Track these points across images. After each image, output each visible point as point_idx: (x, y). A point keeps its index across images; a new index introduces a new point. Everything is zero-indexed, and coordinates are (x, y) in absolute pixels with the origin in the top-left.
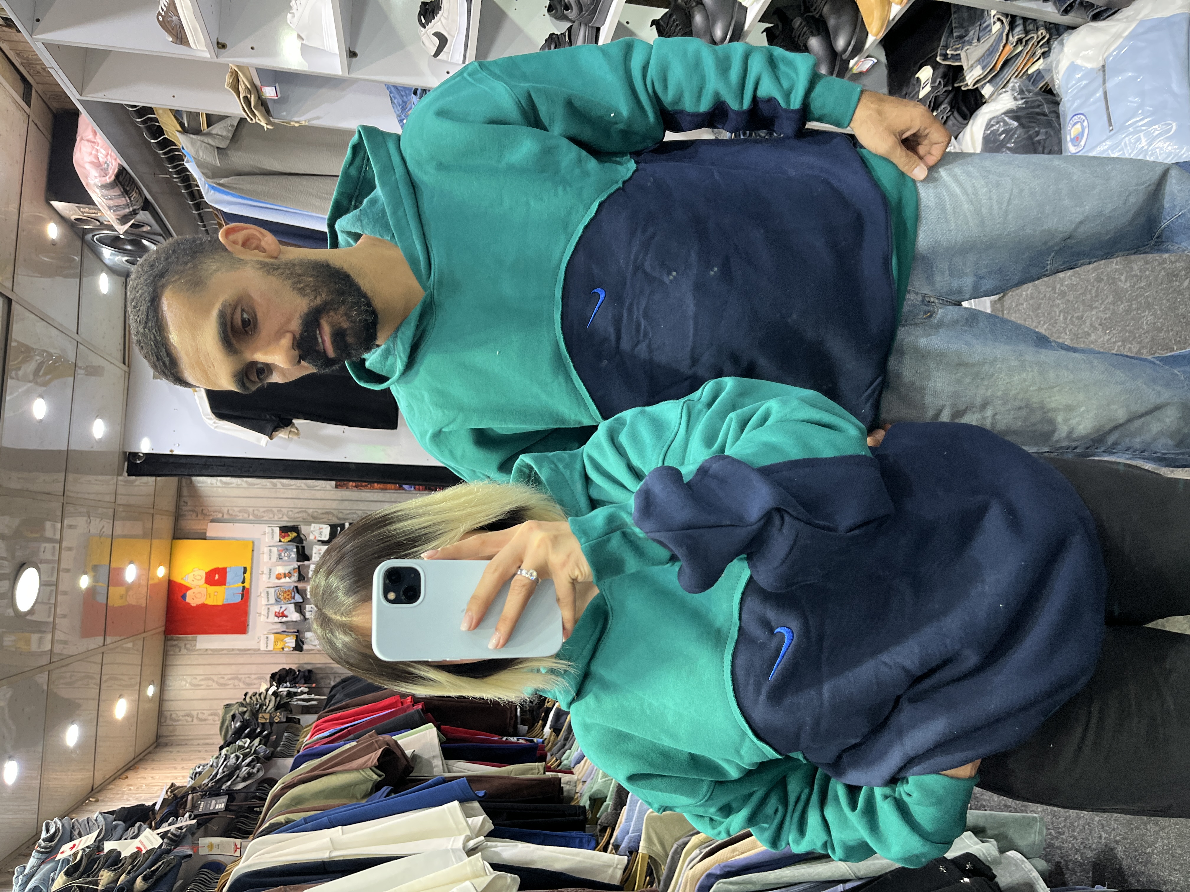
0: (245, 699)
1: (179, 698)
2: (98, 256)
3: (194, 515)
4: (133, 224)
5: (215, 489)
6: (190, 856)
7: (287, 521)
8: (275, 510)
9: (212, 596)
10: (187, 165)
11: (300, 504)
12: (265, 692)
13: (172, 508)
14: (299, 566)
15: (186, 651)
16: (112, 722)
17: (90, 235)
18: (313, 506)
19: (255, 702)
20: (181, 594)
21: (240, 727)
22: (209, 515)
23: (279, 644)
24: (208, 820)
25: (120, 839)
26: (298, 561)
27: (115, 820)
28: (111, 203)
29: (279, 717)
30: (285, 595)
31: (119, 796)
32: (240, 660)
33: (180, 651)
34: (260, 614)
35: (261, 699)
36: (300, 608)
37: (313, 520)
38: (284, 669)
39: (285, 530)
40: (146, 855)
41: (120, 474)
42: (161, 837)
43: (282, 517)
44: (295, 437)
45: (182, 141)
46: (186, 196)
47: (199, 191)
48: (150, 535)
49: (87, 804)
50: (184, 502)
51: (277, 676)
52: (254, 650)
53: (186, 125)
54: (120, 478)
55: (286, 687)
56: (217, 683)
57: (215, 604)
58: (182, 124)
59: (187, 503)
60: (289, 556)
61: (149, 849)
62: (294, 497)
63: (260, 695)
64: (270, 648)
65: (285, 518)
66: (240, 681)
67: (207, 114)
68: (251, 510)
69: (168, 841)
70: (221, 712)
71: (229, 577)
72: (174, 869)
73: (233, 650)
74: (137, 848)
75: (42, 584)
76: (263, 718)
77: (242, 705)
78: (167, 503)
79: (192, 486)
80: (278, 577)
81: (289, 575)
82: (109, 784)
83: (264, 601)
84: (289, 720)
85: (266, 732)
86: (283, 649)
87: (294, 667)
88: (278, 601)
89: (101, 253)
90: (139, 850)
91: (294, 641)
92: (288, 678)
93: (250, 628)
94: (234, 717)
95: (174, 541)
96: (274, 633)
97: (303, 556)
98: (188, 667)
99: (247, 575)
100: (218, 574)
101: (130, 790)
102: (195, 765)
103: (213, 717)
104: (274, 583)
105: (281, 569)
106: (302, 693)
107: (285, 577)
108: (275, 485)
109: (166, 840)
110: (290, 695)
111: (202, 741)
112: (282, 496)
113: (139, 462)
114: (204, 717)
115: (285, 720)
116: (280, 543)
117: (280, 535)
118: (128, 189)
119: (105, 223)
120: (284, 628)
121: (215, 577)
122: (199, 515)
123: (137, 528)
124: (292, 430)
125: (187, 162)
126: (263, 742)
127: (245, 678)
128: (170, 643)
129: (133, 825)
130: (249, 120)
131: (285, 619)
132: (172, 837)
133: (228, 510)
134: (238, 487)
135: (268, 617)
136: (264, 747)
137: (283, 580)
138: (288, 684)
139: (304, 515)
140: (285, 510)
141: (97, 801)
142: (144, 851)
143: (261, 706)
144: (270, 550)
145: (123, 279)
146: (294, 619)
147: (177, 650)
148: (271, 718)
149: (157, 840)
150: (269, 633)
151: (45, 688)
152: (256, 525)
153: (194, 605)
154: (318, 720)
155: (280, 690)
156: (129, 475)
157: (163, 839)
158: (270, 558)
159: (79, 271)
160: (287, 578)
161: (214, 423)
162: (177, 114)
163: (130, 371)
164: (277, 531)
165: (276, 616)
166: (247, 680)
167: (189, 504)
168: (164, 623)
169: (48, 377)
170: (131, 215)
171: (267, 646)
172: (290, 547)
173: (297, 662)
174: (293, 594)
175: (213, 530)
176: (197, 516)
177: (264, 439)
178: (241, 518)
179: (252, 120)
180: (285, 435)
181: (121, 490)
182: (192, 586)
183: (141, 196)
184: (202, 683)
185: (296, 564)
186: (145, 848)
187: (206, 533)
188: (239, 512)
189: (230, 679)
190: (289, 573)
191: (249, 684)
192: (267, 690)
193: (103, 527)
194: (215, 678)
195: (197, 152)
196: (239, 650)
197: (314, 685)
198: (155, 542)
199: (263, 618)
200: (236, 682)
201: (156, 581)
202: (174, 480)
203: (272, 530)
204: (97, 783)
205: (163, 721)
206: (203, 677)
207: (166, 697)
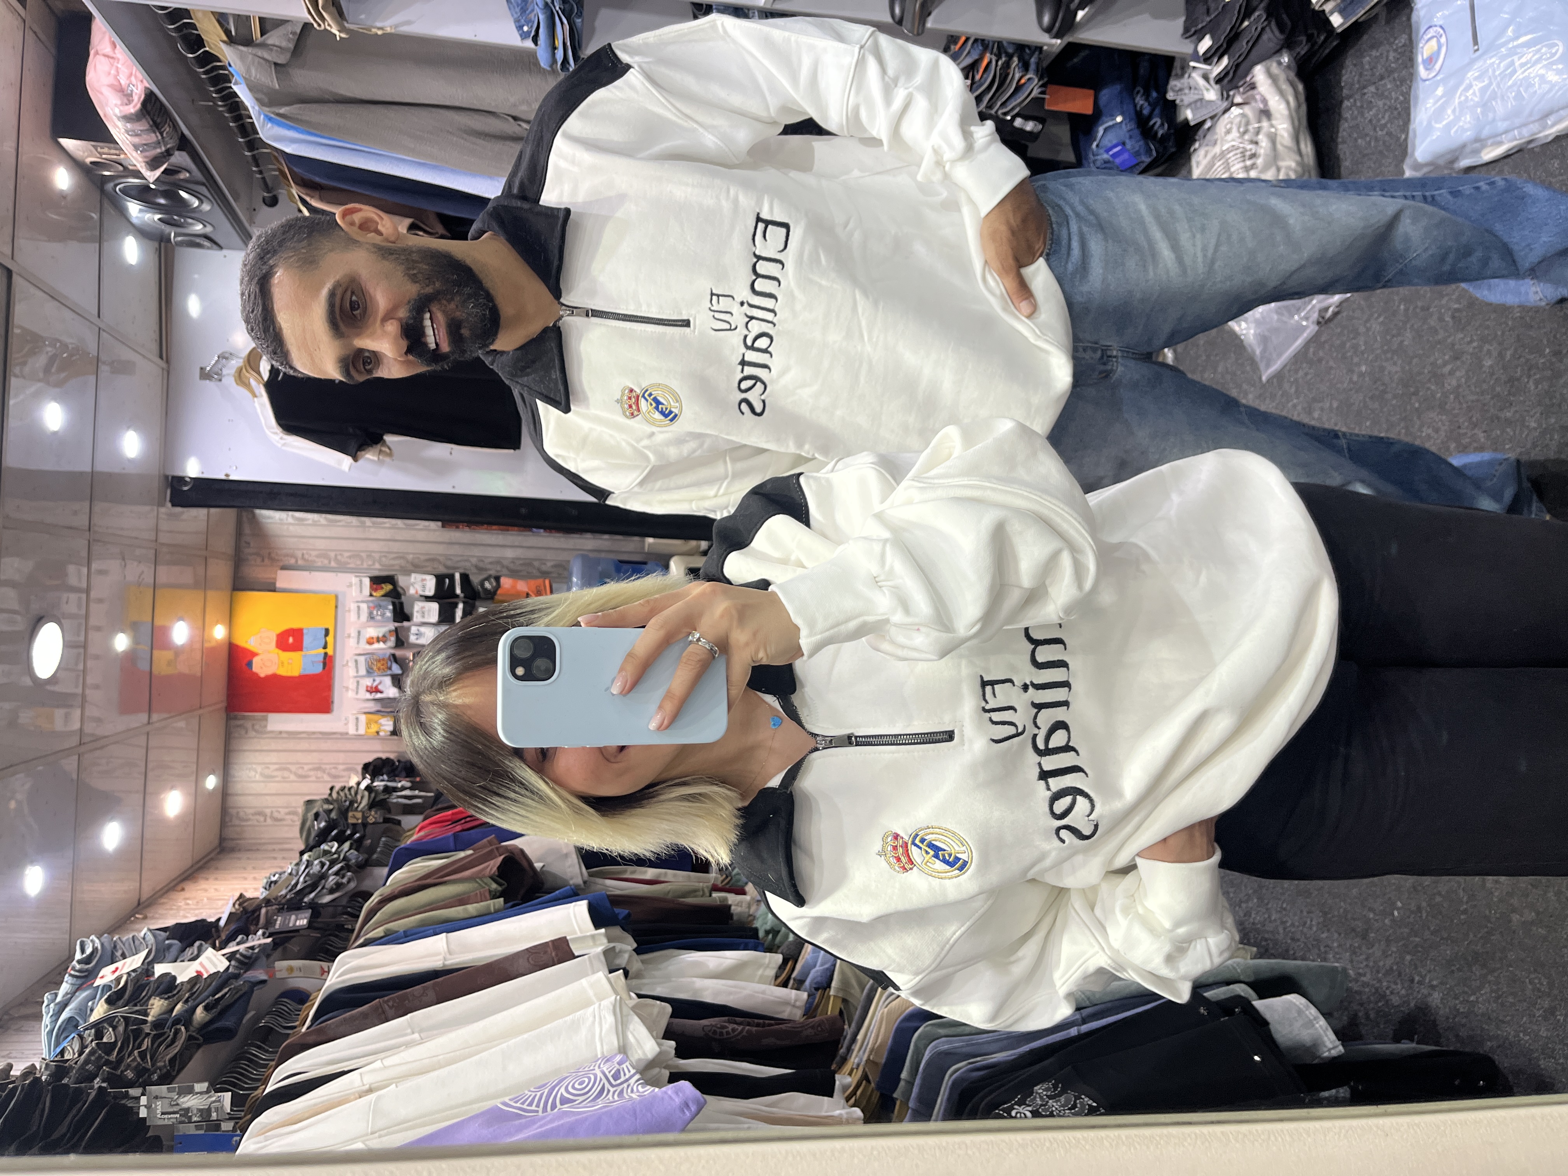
0: (330, 795)
1: (247, 792)
2: (123, 213)
3: (259, 560)
4: (166, 169)
5: (286, 527)
6: (264, 982)
7: (380, 570)
8: (364, 555)
9: (285, 664)
10: (236, 88)
11: (396, 547)
12: (355, 786)
13: (230, 551)
14: (396, 629)
15: (254, 733)
16: (162, 821)
17: (111, 185)
18: (413, 551)
19: (344, 799)
20: (246, 661)
21: (325, 828)
22: (278, 560)
23: (372, 726)
24: (287, 940)
25: (175, 961)
26: (395, 621)
27: (168, 939)
28: (136, 140)
29: (374, 817)
30: (379, 665)
31: (172, 912)
32: (324, 745)
33: (246, 732)
34: (347, 689)
35: (350, 794)
36: (397, 681)
37: (412, 568)
38: (380, 759)
39: (377, 581)
40: (209, 981)
41: (161, 504)
42: (227, 958)
43: (374, 564)
44: (387, 459)
45: (229, 55)
46: (236, 130)
47: (253, 124)
48: (203, 584)
49: (132, 922)
50: (246, 542)
51: (371, 768)
52: (341, 734)
53: (233, 33)
54: (163, 510)
55: (383, 781)
56: (296, 774)
57: (289, 674)
58: (227, 32)
59: (249, 543)
60: (383, 615)
61: (212, 972)
62: (388, 537)
63: (350, 789)
64: (362, 731)
65: (377, 566)
66: (324, 771)
67: (260, 18)
68: (332, 554)
69: (237, 964)
70: (300, 810)
71: (307, 640)
72: (245, 996)
73: (314, 733)
74: (197, 972)
75: (67, 645)
76: (354, 818)
77: (326, 801)
78: (224, 543)
79: (254, 521)
80: (370, 642)
81: (383, 639)
82: (161, 896)
83: (352, 672)
84: (386, 820)
85: (358, 835)
86: (378, 733)
87: (392, 756)
88: (370, 672)
89: (126, 209)
90: (199, 975)
91: (391, 723)
92: (384, 770)
93: (336, 706)
94: (317, 816)
95: (235, 593)
96: (365, 713)
97: (401, 615)
98: (257, 754)
99: (330, 639)
100: (293, 636)
101: (188, 904)
102: (268, 875)
103: (291, 817)
104: (364, 649)
105: (372, 632)
106: (403, 788)
107: (378, 640)
108: (364, 523)
109: (233, 963)
110: (388, 790)
111: (277, 847)
112: (373, 536)
113: (186, 488)
114: (279, 816)
115: (381, 820)
116: (371, 599)
117: (371, 587)
118: (158, 121)
119: (131, 168)
120: (377, 707)
121: (288, 640)
122: (266, 560)
123: (186, 575)
124: (384, 449)
125: (236, 84)
126: (354, 847)
127: (330, 769)
128: (234, 723)
129: (192, 945)
130: (315, 25)
131: (379, 696)
132: (242, 958)
133: (303, 555)
134: (315, 524)
135: (357, 693)
136: (356, 853)
137: (376, 646)
138: (385, 777)
139: (402, 562)
140: (377, 556)
141: (145, 918)
142: (205, 976)
143: (352, 803)
144: (359, 607)
145: (156, 245)
146: (391, 695)
147: (243, 732)
148: (364, 818)
149: (222, 962)
150: (359, 713)
151: (75, 776)
152: (340, 575)
153: (262, 675)
154: (424, 819)
155: (375, 784)
156: (173, 505)
157: (230, 961)
158: (359, 617)
159: (98, 233)
160: (381, 643)
161: (281, 438)
162: (221, 18)
163: (169, 367)
164: (367, 582)
165: (367, 691)
166: (333, 771)
167: (252, 545)
168: (223, 697)
169: (63, 375)
170: (164, 157)
171: (357, 729)
172: (383, 603)
173: (395, 749)
174: (389, 663)
175: (284, 579)
176: (263, 560)
177: (345, 461)
178: (319, 564)
179: (319, 25)
180: (373, 455)
181: (164, 526)
182: (260, 652)
183: (176, 131)
184: (275, 773)
185: (392, 626)
186: (207, 972)
187: (274, 584)
188: (318, 556)
189: (311, 770)
190: (384, 636)
191: (335, 777)
192: (358, 784)
193: (143, 572)
194: (293, 768)
195: (248, 71)
196: (321, 733)
197: (418, 779)
198: (210, 594)
199: (351, 694)
200: (319, 774)
201: (213, 644)
202: (230, 514)
203: (361, 581)
204: (145, 896)
205: (227, 819)
206: (276, 766)
207: (231, 791)
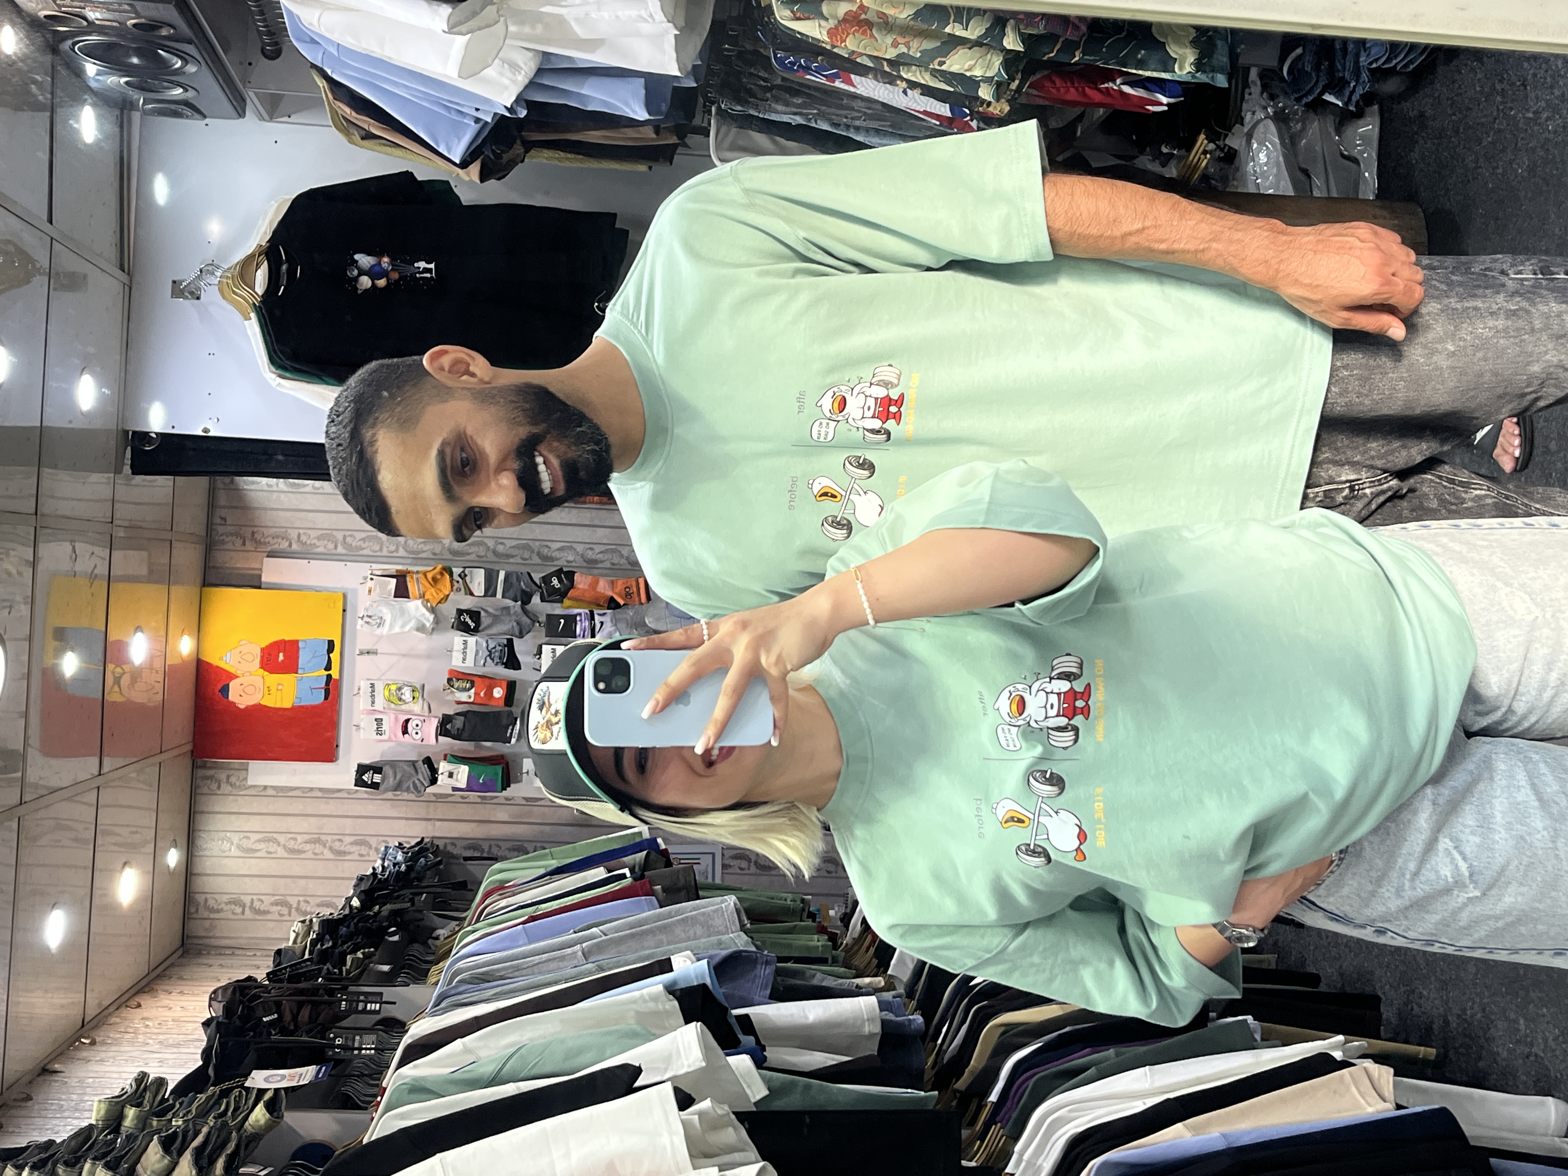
1: (219, 871)
2: (78, 75)
3: (239, 542)
9: (273, 691)
13: (200, 529)
15: (230, 788)
16: (114, 909)
17: (70, 43)
20: (219, 687)
22: (265, 544)
32: (325, 808)
33: (219, 787)
34: (358, 727)
41: (120, 472)
43: (397, 550)
48: (166, 576)
49: (77, 1048)
50: (222, 518)
52: (349, 792)
54: (121, 480)
56: (285, 847)
57: (278, 705)
59: (225, 520)
65: (402, 552)
66: (325, 846)
68: (339, 536)
71: (303, 658)
73: (311, 789)
78: (193, 520)
79: (234, 492)
82: (111, 1014)
89: (82, 70)
93: (341, 751)
95: (205, 589)
98: (233, 817)
99: (335, 656)
100: (284, 652)
113: (150, 447)
119: (97, 22)
121: (278, 656)
122: (247, 543)
127: (333, 841)
128: (201, 772)
133: (299, 535)
145: (117, 112)
147: (214, 786)
151: (14, 845)
152: (348, 564)
153: (242, 707)
163: (131, 280)
167: (229, 521)
168: (189, 737)
175: (270, 570)
176: (244, 544)
178: (321, 550)
182: (239, 673)
184: (258, 846)
187: (260, 576)
188: (319, 538)
194: (282, 839)
196: (320, 789)
198: (175, 590)
199: (364, 736)
201: (177, 662)
202: (203, 483)
205: (193, 910)
206: (260, 836)
207: (198, 869)
